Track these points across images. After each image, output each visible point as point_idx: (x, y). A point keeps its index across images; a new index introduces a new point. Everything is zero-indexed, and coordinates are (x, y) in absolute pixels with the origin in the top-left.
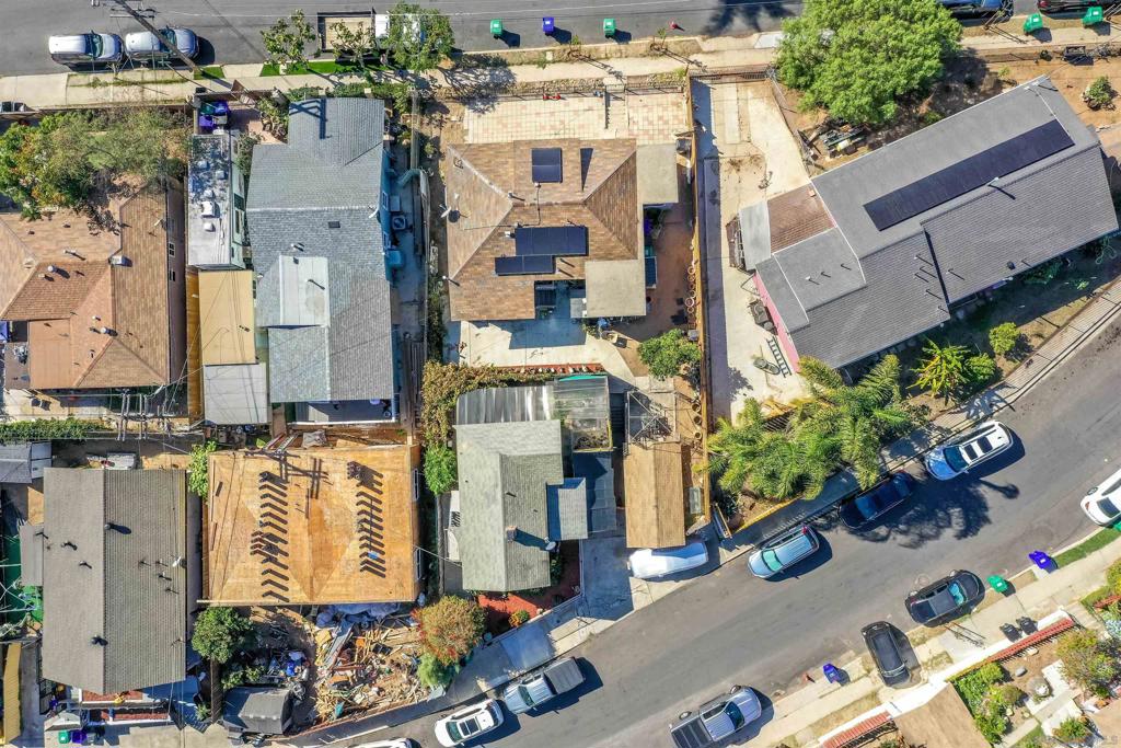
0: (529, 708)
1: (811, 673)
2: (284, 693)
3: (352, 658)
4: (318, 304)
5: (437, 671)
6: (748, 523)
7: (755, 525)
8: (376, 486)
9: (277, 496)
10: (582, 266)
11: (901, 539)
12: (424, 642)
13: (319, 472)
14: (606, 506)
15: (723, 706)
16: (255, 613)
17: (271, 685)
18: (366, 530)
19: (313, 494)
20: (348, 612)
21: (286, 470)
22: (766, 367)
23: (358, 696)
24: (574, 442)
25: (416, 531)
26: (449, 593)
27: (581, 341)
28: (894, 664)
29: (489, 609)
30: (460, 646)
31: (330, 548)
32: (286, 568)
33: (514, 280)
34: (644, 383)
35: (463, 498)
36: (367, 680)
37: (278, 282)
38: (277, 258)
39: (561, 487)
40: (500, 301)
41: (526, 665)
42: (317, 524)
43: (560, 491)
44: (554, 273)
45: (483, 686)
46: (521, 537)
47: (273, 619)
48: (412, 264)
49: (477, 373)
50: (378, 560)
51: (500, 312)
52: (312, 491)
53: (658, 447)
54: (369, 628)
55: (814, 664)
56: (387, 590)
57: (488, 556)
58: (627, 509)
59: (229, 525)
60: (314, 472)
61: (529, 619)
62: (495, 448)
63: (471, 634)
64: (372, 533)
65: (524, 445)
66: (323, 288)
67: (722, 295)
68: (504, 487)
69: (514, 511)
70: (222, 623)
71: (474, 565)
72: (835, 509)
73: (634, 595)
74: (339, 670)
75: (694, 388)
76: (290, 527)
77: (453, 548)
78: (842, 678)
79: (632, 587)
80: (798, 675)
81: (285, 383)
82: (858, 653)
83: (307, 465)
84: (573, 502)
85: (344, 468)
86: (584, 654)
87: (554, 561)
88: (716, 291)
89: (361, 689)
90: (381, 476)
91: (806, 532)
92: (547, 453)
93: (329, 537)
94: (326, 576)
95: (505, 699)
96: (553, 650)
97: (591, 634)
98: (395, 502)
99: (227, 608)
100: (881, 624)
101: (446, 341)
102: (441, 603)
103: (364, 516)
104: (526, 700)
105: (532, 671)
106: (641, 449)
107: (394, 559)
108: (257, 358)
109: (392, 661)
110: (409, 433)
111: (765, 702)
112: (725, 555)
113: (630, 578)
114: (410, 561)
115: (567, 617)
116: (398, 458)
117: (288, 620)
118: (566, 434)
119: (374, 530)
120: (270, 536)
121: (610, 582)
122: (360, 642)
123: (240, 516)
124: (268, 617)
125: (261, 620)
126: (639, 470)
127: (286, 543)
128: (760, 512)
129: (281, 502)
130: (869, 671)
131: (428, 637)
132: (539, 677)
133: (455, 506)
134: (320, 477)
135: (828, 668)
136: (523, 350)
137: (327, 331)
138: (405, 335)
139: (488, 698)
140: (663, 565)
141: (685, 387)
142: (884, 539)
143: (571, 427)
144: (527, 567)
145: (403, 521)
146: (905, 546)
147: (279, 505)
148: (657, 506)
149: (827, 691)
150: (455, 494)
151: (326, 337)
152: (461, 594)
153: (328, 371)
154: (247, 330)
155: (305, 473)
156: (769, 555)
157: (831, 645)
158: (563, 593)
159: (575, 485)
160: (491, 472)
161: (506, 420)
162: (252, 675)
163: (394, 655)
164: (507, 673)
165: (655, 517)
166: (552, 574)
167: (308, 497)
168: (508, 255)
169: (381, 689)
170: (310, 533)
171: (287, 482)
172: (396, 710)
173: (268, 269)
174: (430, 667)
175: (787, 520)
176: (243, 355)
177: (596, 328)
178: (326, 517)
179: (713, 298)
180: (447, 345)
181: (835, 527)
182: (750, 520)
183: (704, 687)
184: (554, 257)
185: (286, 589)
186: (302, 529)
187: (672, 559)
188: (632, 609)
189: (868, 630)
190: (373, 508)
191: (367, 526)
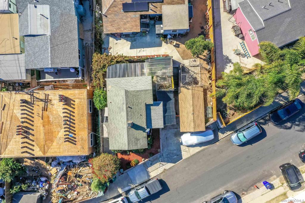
0: (139, 200)
1: (258, 185)
2: (38, 194)
3: (66, 180)
4: (45, 26)
5: (99, 185)
6: (231, 122)
7: (234, 123)
8: (72, 106)
9: (30, 110)
10: (161, 8)
11: (297, 128)
12: (93, 172)
13: (48, 99)
14: (171, 114)
15: (221, 199)
16: (26, 162)
17: (34, 191)
18: (67, 124)
19: (45, 109)
20: (64, 161)
21: (33, 99)
22: (239, 54)
23: (69, 195)
24: (157, 88)
25: (90, 125)
26: (104, 152)
27: (160, 45)
28: (295, 181)
29: (122, 159)
30: (109, 174)
31: (52, 133)
32: (33, 141)
33: (131, 14)
34: (186, 63)
35: (109, 110)
36: (73, 189)
37: (28, 16)
38: (27, 5)
39: (152, 105)
40: (125, 24)
41: (138, 182)
42: (47, 122)
43: (152, 107)
44: (148, 11)
45: (120, 191)
46: (134, 126)
47: (33, 164)
48: (89, 13)
49: (116, 58)
50: (73, 137)
51: (125, 29)
52: (45, 108)
53: (193, 88)
54: (73, 167)
55: (259, 181)
56: (77, 150)
57: (120, 135)
58: (180, 116)
59: (8, 122)
60: (45, 99)
61: (139, 163)
62: (123, 88)
63: (114, 169)
64: (70, 126)
65: (136, 86)
66: (47, 18)
67: (220, 24)
68: (127, 104)
69: (131, 115)
70: (8, 165)
71: (114, 139)
72: (268, 116)
73: (183, 153)
74: (60, 185)
75: (208, 64)
76: (35, 124)
77: (106, 132)
78: (271, 187)
79: (182, 149)
80: (252, 186)
81: (31, 60)
82: (278, 176)
83: (42, 97)
84: (157, 112)
85: (57, 98)
86: (162, 177)
87: (149, 138)
88: (218, 23)
89: (70, 193)
90: (74, 101)
91: (257, 125)
92: (146, 89)
93: (52, 128)
94: (50, 144)
95: (129, 196)
96: (149, 176)
97: (165, 169)
98: (81, 112)
99: (11, 159)
100: (288, 164)
101: (103, 46)
102: (101, 156)
103: (67, 118)
104: (138, 197)
105: (140, 185)
106: (186, 89)
107: (80, 137)
108: (21, 51)
109: (83, 181)
110: (88, 85)
111: (238, 197)
112: (221, 136)
113: (181, 146)
114: (87, 138)
115: (154, 162)
116: (82, 93)
117: (40, 164)
118: (154, 84)
119: (71, 124)
120: (26, 127)
121: (173, 148)
122: (69, 173)
123: (13, 119)
124: (31, 163)
125: (28, 164)
126: (186, 98)
127: (33, 130)
128: (237, 117)
129: (31, 113)
130: (283, 184)
131: (95, 171)
132: (143, 187)
133: (106, 115)
134: (48, 102)
135: (265, 183)
136: (135, 50)
137: (49, 37)
138: (86, 44)
139: (122, 196)
140: (195, 139)
141: (205, 64)
142: (290, 128)
143: (156, 82)
144: (138, 140)
145: (84, 121)
146: (298, 131)
147: (30, 114)
148: (193, 114)
149: (264, 193)
150: (106, 109)
151: (49, 39)
152: (110, 152)
153: (50, 55)
154: (16, 39)
155: (42, 100)
156: (241, 135)
157: (266, 173)
158: (153, 152)
159: (158, 105)
160: (121, 98)
161: (128, 76)
162: (24, 187)
163: (84, 178)
164: (130, 186)
165: (192, 118)
166: (148, 144)
167: (42, 110)
168: (128, 2)
169: (78, 193)
170: (43, 126)
171: (33, 104)
172: (85, 201)
173: (24, 10)
174: (96, 183)
175: (247, 121)
176: (15, 50)
177: (167, 39)
178: (50, 119)
179: (217, 25)
180: (104, 48)
181: (268, 123)
182: (233, 120)
183: (212, 191)
184: (148, 3)
185: (33, 150)
186: (40, 124)
187: (199, 137)
188: (182, 159)
189: (283, 166)
190: (71, 115)
191: (68, 123)
